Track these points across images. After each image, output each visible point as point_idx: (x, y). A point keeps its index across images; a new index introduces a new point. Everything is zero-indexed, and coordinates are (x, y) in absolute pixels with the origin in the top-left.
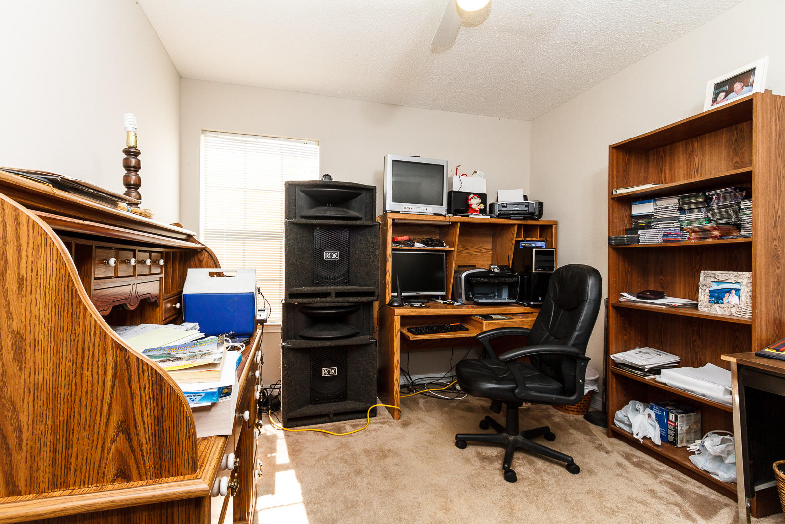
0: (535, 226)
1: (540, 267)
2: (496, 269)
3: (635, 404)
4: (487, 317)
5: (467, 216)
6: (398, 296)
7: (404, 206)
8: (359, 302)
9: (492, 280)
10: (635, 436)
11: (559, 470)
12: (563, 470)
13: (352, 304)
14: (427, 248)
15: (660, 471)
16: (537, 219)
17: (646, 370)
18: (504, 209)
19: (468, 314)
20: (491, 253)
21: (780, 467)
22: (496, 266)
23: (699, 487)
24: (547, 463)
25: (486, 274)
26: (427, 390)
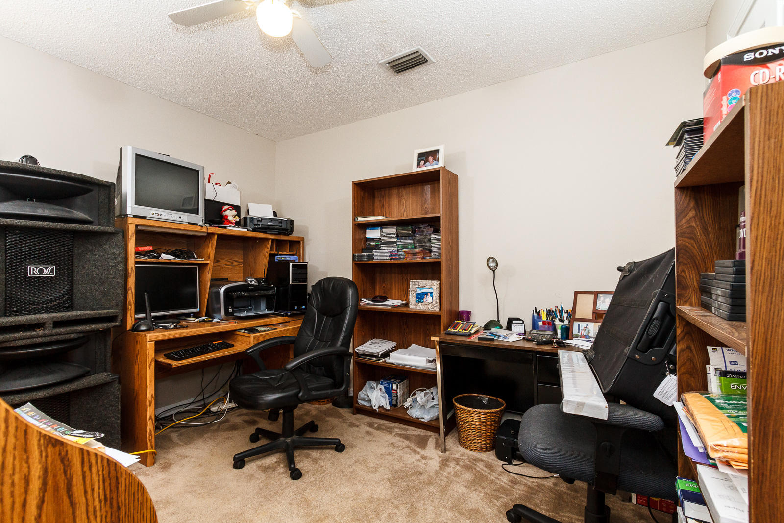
0: (286, 241)
1: (296, 279)
2: (253, 282)
3: (370, 384)
4: (252, 330)
5: (225, 228)
6: (146, 318)
7: (152, 212)
8: (92, 331)
9: (252, 294)
10: (374, 408)
11: (330, 454)
12: (333, 452)
13: (81, 335)
14: (177, 260)
15: (392, 428)
16: (288, 235)
17: (379, 356)
18: (259, 223)
19: (233, 329)
20: (242, 265)
21: (457, 401)
22: (253, 279)
23: (414, 431)
24: (320, 452)
25: (246, 287)
26: (178, 422)
